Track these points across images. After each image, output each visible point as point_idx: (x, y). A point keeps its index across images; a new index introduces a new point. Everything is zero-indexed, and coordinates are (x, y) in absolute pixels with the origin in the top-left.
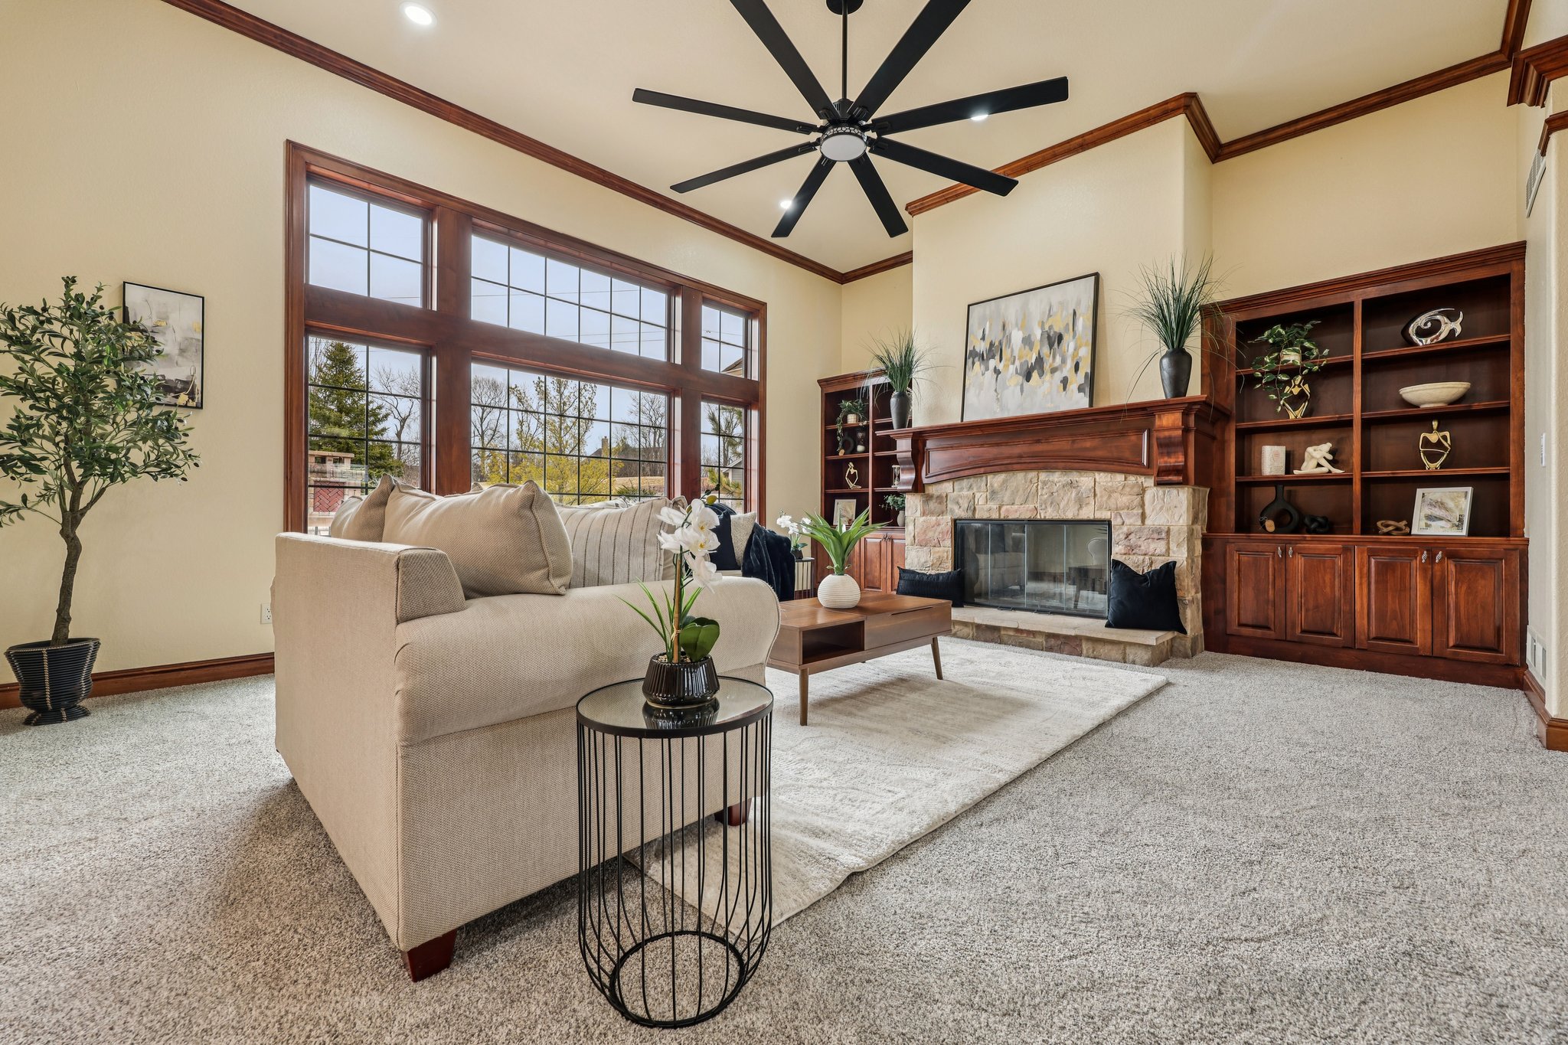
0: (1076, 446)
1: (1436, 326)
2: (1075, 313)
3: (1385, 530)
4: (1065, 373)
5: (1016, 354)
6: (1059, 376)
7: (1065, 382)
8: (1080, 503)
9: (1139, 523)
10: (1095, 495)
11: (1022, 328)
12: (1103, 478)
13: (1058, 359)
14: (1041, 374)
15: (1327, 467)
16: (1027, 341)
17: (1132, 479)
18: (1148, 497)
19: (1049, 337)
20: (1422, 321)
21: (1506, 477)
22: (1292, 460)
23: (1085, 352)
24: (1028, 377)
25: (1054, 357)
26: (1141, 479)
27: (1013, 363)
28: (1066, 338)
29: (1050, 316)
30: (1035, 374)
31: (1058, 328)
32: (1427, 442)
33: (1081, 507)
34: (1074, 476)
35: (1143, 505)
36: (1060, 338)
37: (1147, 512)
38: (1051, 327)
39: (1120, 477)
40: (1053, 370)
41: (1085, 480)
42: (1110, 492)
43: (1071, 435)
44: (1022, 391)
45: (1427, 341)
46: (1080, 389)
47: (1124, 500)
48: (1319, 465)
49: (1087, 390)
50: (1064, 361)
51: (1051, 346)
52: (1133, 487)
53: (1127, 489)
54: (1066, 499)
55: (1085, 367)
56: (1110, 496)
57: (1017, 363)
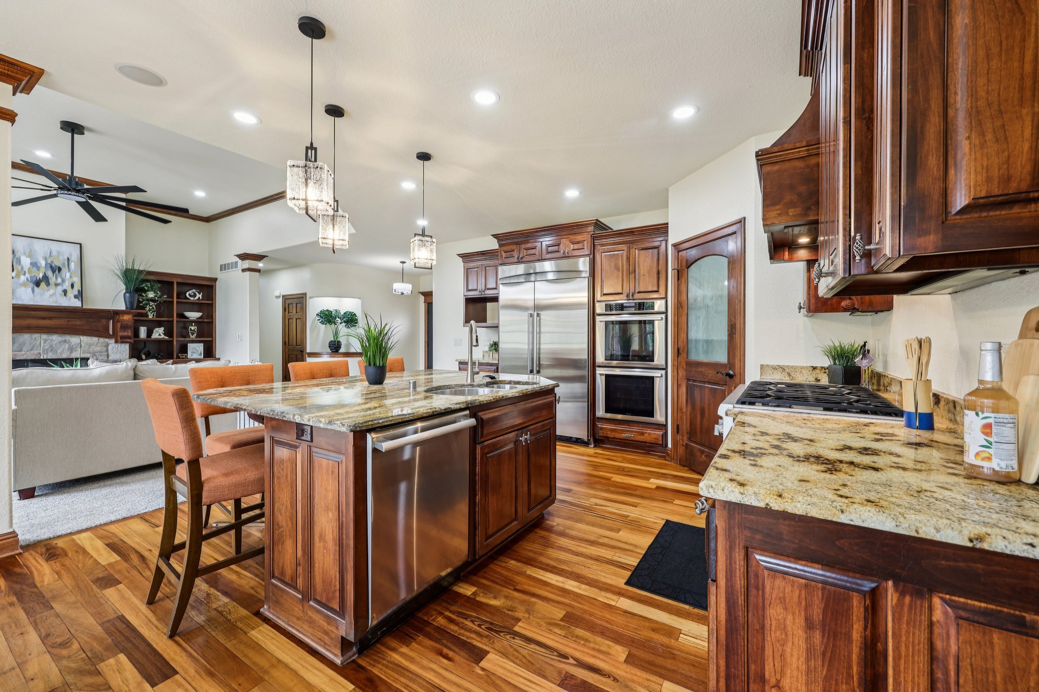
0: (70, 323)
1: (195, 296)
2: (68, 259)
3: (182, 357)
4: (65, 288)
5: (26, 269)
6: (60, 289)
7: (65, 292)
8: (71, 350)
9: (106, 358)
10: (81, 347)
11: (30, 256)
12: (85, 339)
13: (59, 280)
14: (48, 284)
15: (163, 336)
16: (34, 264)
17: (102, 340)
18: (110, 347)
19: (51, 267)
20: (190, 292)
21: (212, 341)
22: (150, 333)
23: (77, 280)
24: (38, 284)
25: (56, 278)
26: (107, 340)
27: (25, 274)
28: (63, 269)
29: (50, 256)
30: (43, 284)
31: (57, 263)
32: (191, 329)
33: (72, 352)
34: (68, 337)
35: (107, 351)
36: (60, 269)
37: (110, 353)
38: (52, 262)
39: (95, 339)
40: (57, 285)
41: (75, 340)
42: (90, 345)
43: (68, 318)
44: (33, 291)
45: (192, 299)
46: (75, 297)
47: (98, 349)
48: (160, 335)
49: (80, 298)
50: (63, 281)
51: (54, 272)
52: (102, 343)
53: (100, 344)
54: (62, 348)
55: (77, 287)
56: (90, 347)
57: (28, 275)
